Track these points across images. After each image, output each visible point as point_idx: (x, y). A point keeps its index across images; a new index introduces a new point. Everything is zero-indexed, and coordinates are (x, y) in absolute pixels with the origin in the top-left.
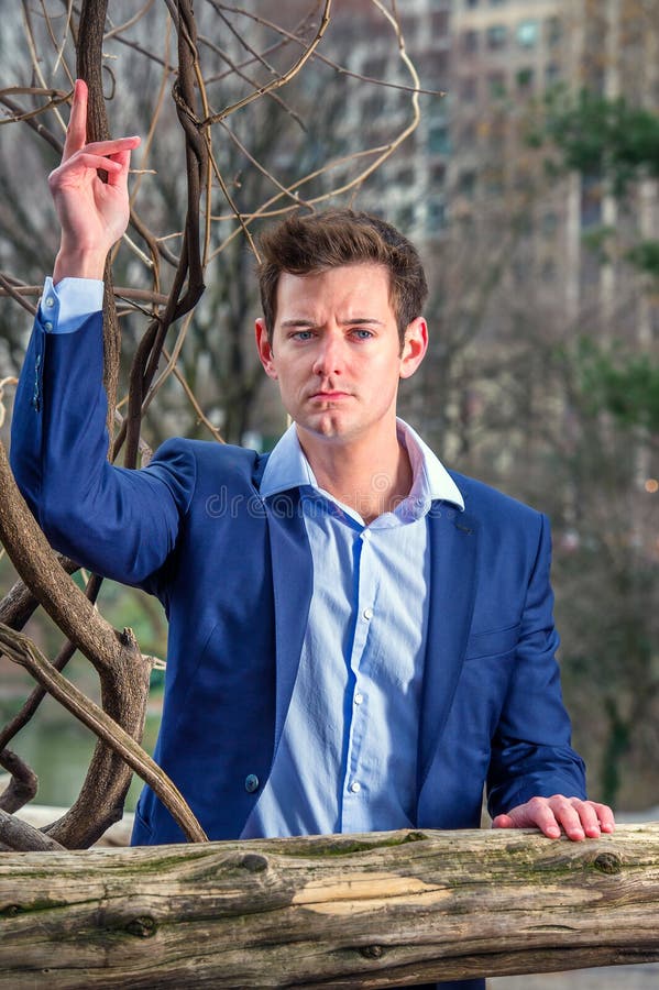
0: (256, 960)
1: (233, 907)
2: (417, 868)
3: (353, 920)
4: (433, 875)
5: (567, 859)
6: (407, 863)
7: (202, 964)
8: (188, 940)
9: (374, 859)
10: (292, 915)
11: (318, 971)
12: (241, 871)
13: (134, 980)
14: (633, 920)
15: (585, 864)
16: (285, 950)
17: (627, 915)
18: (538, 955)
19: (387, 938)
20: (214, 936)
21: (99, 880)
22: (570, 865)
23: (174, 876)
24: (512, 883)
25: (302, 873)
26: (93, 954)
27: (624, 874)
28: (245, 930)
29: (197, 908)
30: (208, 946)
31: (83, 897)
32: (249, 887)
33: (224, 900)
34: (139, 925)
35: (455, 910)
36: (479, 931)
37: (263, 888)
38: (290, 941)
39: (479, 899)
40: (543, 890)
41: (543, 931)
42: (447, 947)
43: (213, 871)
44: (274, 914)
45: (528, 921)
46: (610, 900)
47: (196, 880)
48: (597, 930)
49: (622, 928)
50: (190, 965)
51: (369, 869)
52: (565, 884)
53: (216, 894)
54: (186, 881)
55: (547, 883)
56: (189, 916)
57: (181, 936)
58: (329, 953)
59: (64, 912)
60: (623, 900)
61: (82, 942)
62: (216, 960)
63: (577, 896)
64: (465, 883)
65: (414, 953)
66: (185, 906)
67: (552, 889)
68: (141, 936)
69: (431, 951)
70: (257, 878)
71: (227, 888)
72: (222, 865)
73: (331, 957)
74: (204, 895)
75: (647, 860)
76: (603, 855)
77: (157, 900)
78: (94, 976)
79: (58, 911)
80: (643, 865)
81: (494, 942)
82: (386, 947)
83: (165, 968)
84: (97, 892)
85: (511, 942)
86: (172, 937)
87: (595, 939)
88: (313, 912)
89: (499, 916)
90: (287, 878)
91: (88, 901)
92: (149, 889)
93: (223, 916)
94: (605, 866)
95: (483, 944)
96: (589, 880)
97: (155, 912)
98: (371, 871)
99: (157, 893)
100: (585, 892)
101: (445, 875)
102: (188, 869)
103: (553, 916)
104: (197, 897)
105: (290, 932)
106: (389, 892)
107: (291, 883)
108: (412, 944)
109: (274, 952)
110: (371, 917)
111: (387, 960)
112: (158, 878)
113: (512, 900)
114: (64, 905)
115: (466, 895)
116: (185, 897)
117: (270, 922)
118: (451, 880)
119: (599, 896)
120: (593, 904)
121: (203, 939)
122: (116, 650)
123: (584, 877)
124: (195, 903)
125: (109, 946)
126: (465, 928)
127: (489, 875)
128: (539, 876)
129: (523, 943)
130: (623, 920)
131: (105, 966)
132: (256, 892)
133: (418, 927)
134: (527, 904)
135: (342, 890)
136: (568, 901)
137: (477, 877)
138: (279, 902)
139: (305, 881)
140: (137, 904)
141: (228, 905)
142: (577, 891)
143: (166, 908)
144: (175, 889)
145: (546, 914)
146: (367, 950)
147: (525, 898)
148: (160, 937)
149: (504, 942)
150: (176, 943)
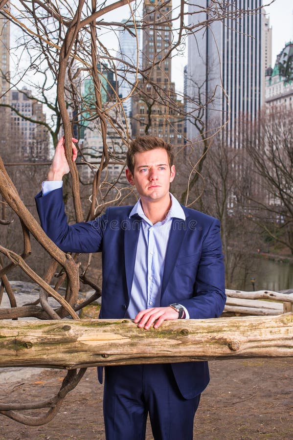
0: (67, 357)
1: (58, 341)
2: (121, 331)
3: (96, 347)
4: (125, 334)
5: (172, 331)
6: (118, 330)
7: (48, 357)
8: (43, 350)
9: (108, 328)
10: (76, 344)
11: (88, 361)
12: (62, 330)
13: (27, 360)
14: (193, 350)
15: (177, 332)
16: (76, 354)
17: (190, 348)
18: (163, 358)
19: (109, 352)
20: (51, 349)
21: (18, 330)
22: (172, 332)
23: (41, 330)
24: (152, 337)
25: (82, 331)
26: (13, 352)
27: (189, 336)
28: (62, 348)
29: (46, 340)
30: (50, 352)
31: (11, 335)
32: (63, 335)
33: (55, 339)
34: (26, 345)
35: (132, 345)
36: (140, 351)
37: (68, 336)
38: (77, 352)
39: (140, 342)
40: (162, 340)
41: (162, 352)
42: (129, 355)
43: (54, 329)
44: (71, 344)
45: (156, 349)
46: (184, 343)
47: (48, 332)
48: (180, 352)
49: (189, 352)
50: (45, 357)
51: (105, 331)
52: (170, 338)
53: (53, 336)
54: (45, 332)
55: (164, 337)
56: (43, 343)
57: (40, 348)
58: (91, 355)
59: (5, 339)
60: (189, 343)
61: (9, 348)
62: (53, 356)
63: (173, 342)
64: (136, 337)
65: (119, 357)
66: (42, 340)
67: (165, 339)
68: (27, 348)
69: (125, 356)
70: (66, 333)
71: (56, 335)
72: (57, 328)
73: (92, 357)
74: (49, 336)
75: (199, 331)
76: (183, 330)
77: (33, 337)
78: (14, 358)
79: (3, 339)
80: (197, 333)
81: (145, 355)
82: (109, 355)
83: (36, 357)
84: (16, 334)
85: (152, 355)
86: (37, 348)
87: (180, 355)
88: (83, 344)
89: (146, 347)
90: (77, 333)
91: (12, 337)
92: (32, 334)
93: (53, 344)
94: (183, 333)
95: (142, 355)
96: (178, 337)
97: (31, 341)
98: (105, 332)
99: (33, 336)
100: (176, 341)
101: (130, 334)
102: (46, 329)
103: (165, 348)
104: (46, 337)
105: (76, 349)
106: (109, 338)
107: (78, 335)
108: (118, 354)
109: (72, 355)
110: (103, 346)
111: (110, 358)
112: (36, 331)
113: (151, 343)
114: (6, 337)
115: (136, 340)
116: (42, 337)
117: (70, 346)
118: (131, 336)
119: (181, 342)
120: (179, 345)
121: (48, 350)
122: (65, 260)
123: (177, 336)
124: (46, 339)
125: (17, 350)
126: (135, 351)
127: (145, 334)
128: (162, 335)
129: (155, 355)
130: (189, 350)
131: (17, 355)
132: (65, 337)
133: (119, 349)
134: (156, 344)
135: (94, 337)
136: (170, 343)
137: (141, 335)
138: (73, 340)
139: (82, 334)
140: (26, 338)
141: (56, 340)
142: (173, 340)
143: (36, 340)
144: (40, 335)
145: (162, 347)
146: (103, 355)
147: (155, 342)
148: (33, 348)
149: (149, 355)
150: (39, 351)
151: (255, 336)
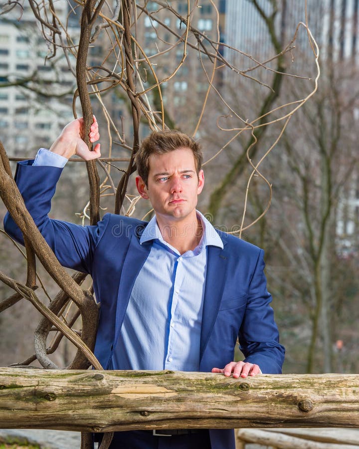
0: (98, 413)
1: (87, 392)
2: (165, 383)
3: (135, 401)
4: (171, 386)
5: (229, 384)
6: (162, 381)
7: (75, 413)
8: (69, 403)
9: (149, 379)
10: (110, 397)
11: (123, 419)
12: (92, 380)
13: (47, 416)
14: (254, 409)
15: (235, 386)
16: (109, 410)
17: (251, 407)
18: (217, 421)
19: (150, 409)
20: (80, 403)
21: (37, 379)
22: (229, 387)
23: (67, 380)
24: (204, 392)
25: (118, 382)
26: (31, 405)
27: (251, 391)
28: (92, 401)
29: (73, 392)
30: (77, 406)
31: (29, 385)
32: (94, 386)
33: (84, 390)
34: (49, 396)
35: (179, 400)
36: (188, 409)
37: (100, 387)
38: (110, 407)
39: (189, 397)
40: (216, 395)
41: (216, 411)
42: (175, 414)
43: (82, 379)
44: (103, 396)
45: (209, 406)
46: (244, 400)
47: (75, 382)
48: (238, 412)
49: (249, 412)
50: (70, 412)
51: (145, 383)
52: (226, 393)
53: (81, 387)
54: (71, 382)
55: (218, 393)
56: (69, 394)
57: (66, 401)
58: (127, 413)
59: (21, 389)
60: (249, 401)
61: (27, 401)
62: (81, 412)
63: (230, 398)
64: (184, 390)
65: (162, 416)
66: (68, 391)
67: (220, 395)
68: (50, 400)
69: (169, 415)
70: (98, 383)
71: (86, 385)
72: (86, 377)
73: (128, 414)
74: (76, 387)
75: (262, 387)
76: (243, 384)
77: (57, 387)
78: (32, 413)
79: (19, 389)
80: (260, 388)
81: (195, 414)
82: (150, 412)
83: (60, 413)
84: (35, 383)
85: (202, 414)
86: (62, 401)
87: (238, 415)
88: (119, 397)
89: (197, 404)
90: (111, 384)
91: (31, 386)
92: (55, 384)
93: (83, 395)
94: (243, 387)
95: (191, 414)
96: (236, 393)
97: (55, 392)
98: (146, 383)
99: (57, 385)
100: (233, 397)
101: (176, 387)
102: (73, 378)
103: (220, 405)
104: (74, 388)
105: (110, 403)
106: (151, 391)
107: (112, 385)
108: (161, 412)
109: (105, 411)
110: (143, 400)
111: (151, 417)
112: (60, 380)
113: (203, 398)
114: (22, 387)
115: (183, 395)
116: (69, 388)
117: (102, 399)
118: (178, 389)
119: (239, 399)
120: (237, 402)
121: (75, 403)
122: (83, 298)
123: (234, 391)
124: (72, 390)
125: (37, 403)
126: (182, 407)
127: (195, 388)
128: (216, 390)
129: (207, 415)
130: (249, 409)
131: (36, 410)
132: (97, 388)
133: (163, 405)
134: (209, 400)
135: (133, 389)
136: (226, 400)
137: (190, 388)
138: (106, 392)
139: (118, 385)
140: (49, 388)
141: (85, 392)
142: (230, 396)
143: (61, 391)
144: (65, 385)
145: (216, 404)
146: (142, 413)
147: (208, 398)
148: (57, 401)
149: (199, 414)
150: (64, 404)
151: (334, 395)
